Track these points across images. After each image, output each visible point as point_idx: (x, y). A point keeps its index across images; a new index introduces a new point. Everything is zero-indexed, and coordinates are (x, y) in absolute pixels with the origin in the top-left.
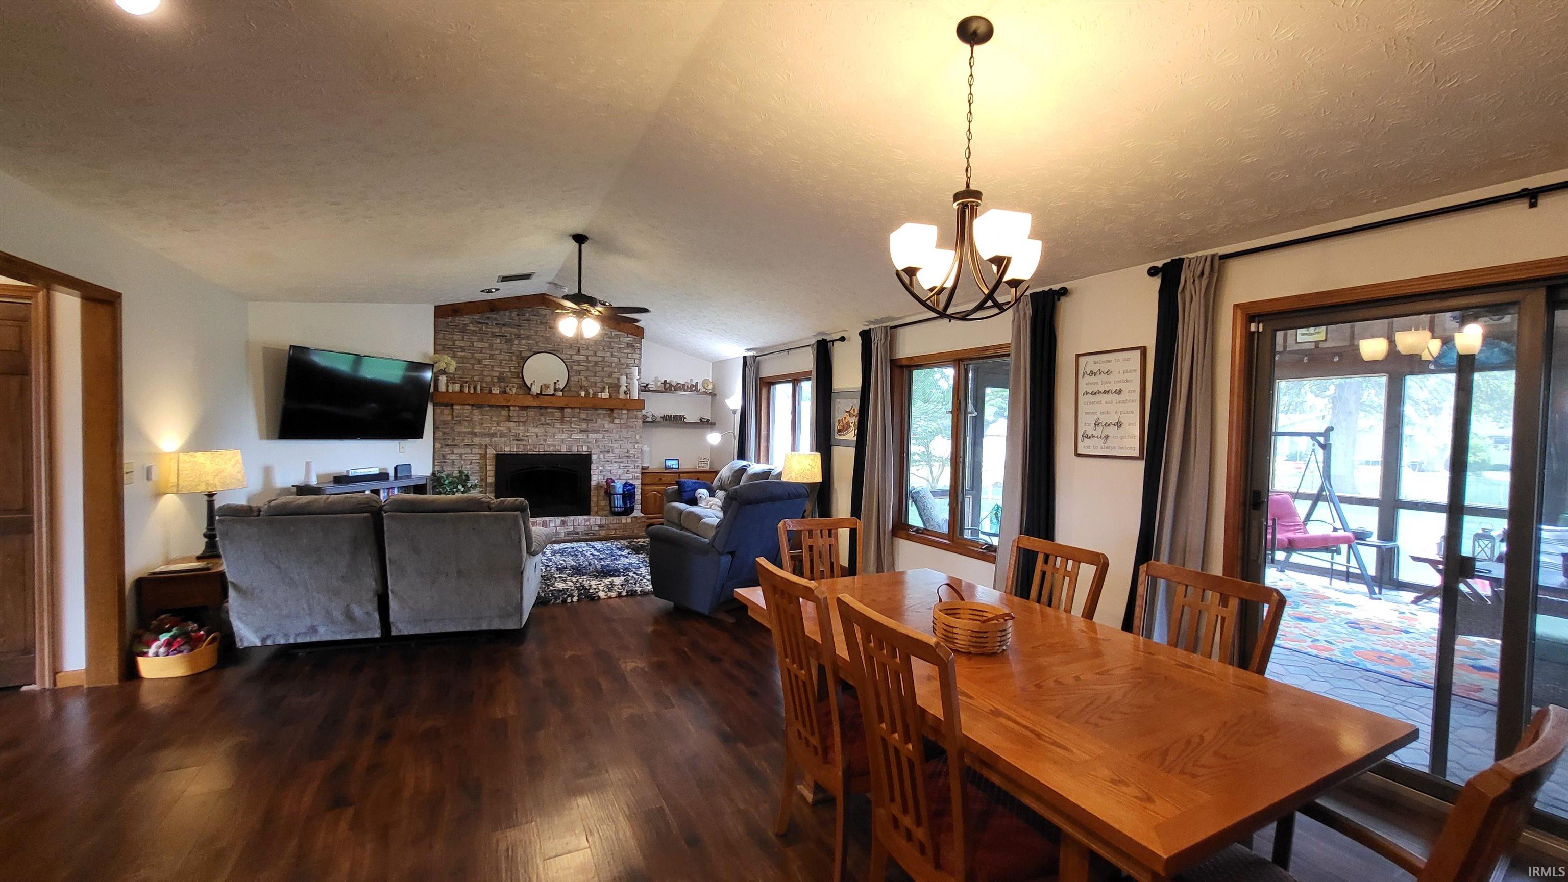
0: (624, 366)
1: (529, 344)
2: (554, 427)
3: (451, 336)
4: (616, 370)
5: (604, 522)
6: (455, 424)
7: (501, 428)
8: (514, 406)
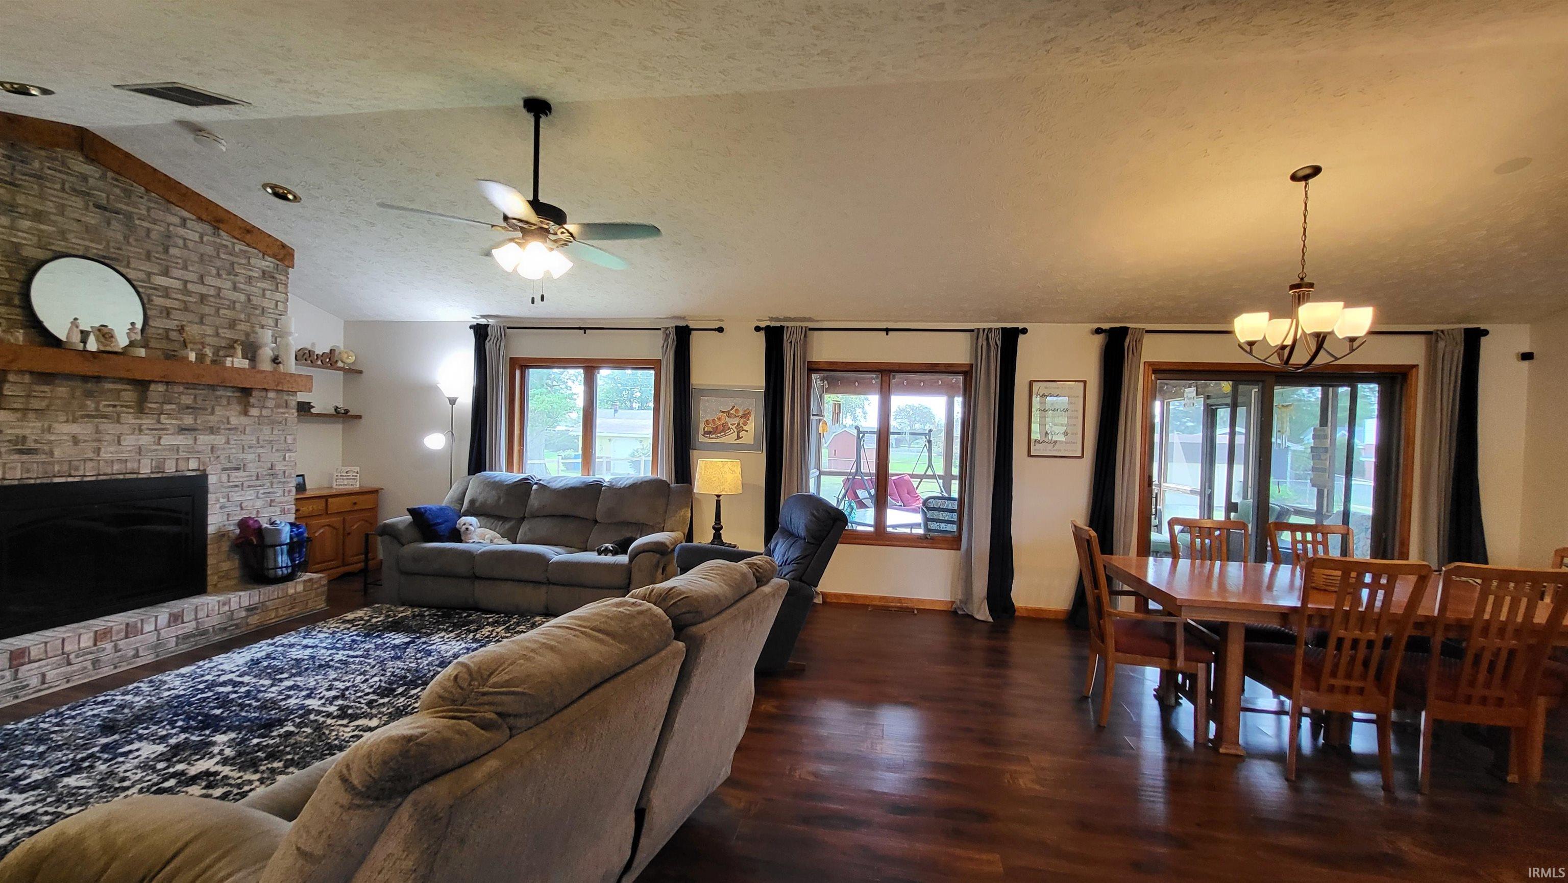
0: (257, 312)
1: (42, 231)
2: (119, 422)
5: (254, 600)
8: (20, 371)
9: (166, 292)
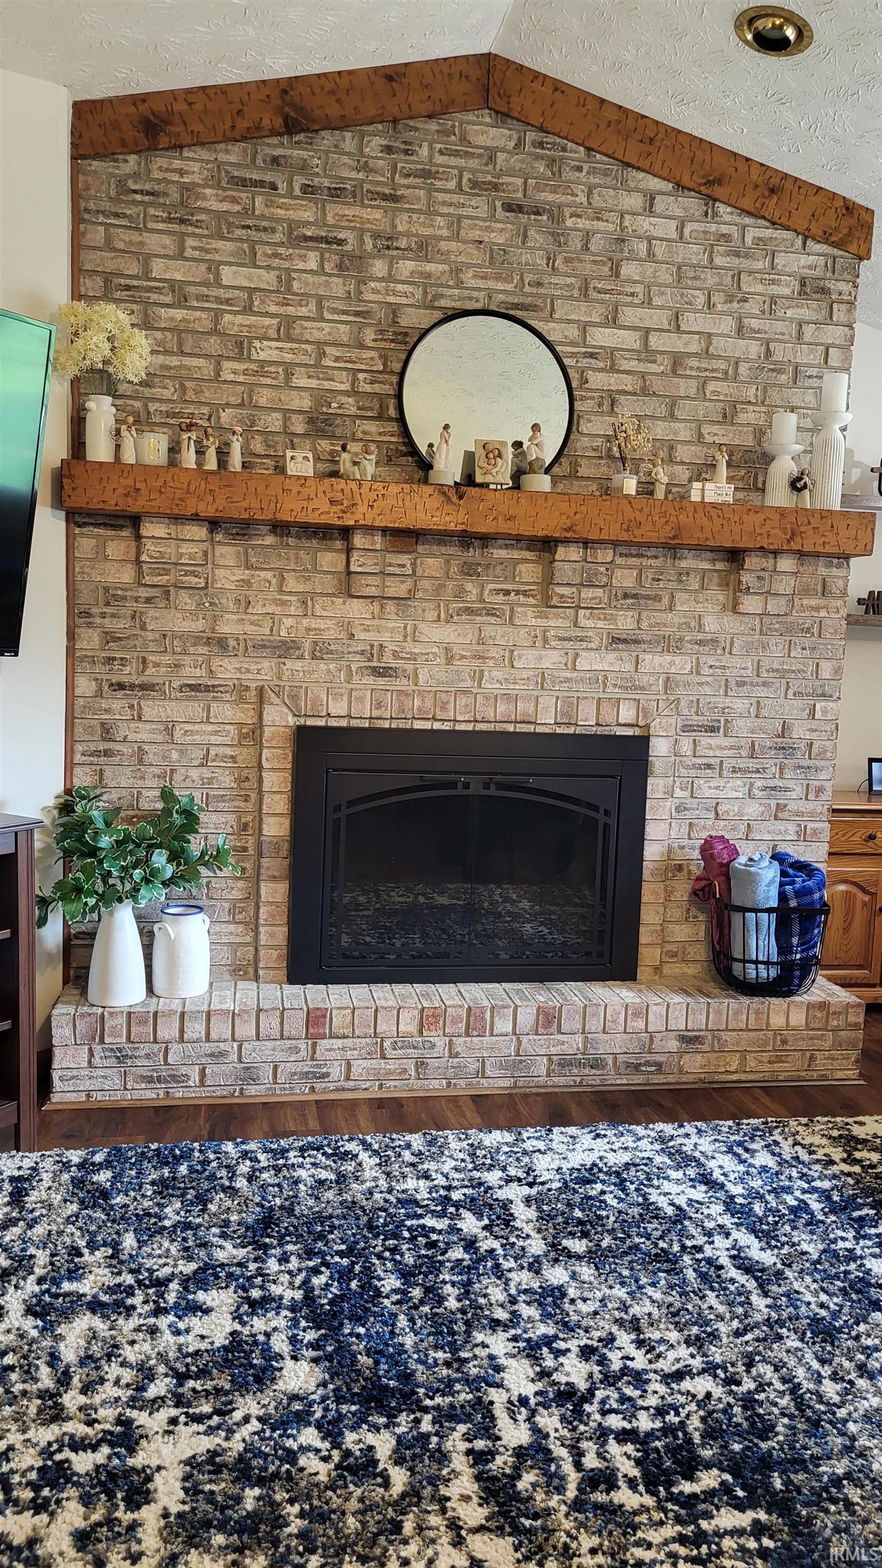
0: (784, 378)
1: (428, 275)
2: (512, 623)
3: (136, 237)
4: (751, 393)
5: (698, 1021)
6: (148, 600)
7: (314, 623)
8: (369, 529)
9: (611, 359)
